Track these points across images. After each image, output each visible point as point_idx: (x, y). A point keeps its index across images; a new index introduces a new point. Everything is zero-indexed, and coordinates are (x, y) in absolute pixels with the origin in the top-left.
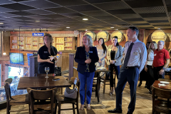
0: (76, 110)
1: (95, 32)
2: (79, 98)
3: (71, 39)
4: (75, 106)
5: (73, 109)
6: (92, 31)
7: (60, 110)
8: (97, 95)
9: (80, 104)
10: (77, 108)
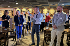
0: (15, 41)
1: (21, 9)
2: (16, 36)
3: (10, 11)
4: (15, 39)
5: (14, 40)
6: (20, 8)
7: (8, 41)
8: (23, 34)
9: (16, 38)
10: (16, 40)
